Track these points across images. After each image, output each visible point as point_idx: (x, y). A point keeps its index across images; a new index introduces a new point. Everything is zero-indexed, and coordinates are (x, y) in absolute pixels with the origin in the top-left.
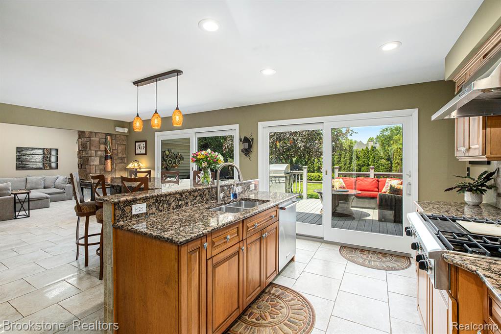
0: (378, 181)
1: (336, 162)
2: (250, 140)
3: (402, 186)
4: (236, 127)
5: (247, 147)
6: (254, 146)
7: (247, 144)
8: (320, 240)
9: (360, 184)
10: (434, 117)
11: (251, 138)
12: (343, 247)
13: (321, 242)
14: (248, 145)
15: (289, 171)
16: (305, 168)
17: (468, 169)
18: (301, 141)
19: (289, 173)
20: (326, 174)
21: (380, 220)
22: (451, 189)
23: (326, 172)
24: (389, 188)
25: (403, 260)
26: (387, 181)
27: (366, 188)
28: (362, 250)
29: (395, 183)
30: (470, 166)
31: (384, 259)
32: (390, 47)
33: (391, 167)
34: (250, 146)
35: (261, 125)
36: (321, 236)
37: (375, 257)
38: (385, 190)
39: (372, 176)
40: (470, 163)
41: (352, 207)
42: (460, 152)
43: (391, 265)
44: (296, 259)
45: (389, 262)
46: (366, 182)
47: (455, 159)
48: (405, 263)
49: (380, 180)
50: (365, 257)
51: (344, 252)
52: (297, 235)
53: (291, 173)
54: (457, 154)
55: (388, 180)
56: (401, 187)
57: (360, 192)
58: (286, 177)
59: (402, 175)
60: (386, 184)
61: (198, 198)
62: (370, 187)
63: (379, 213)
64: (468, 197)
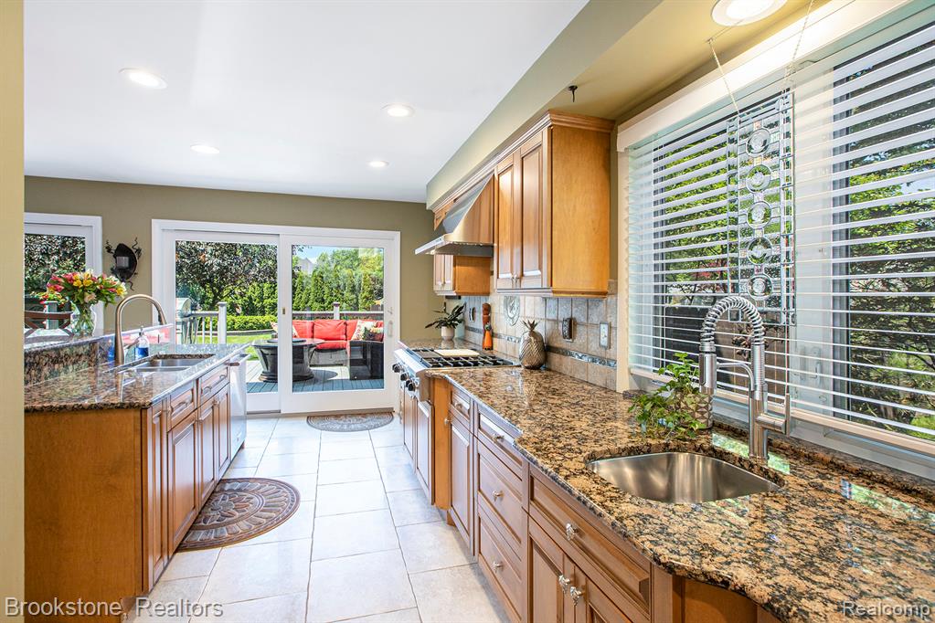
0: (345, 323)
1: (266, 295)
2: (134, 251)
3: (381, 329)
4: (97, 221)
5: (127, 265)
6: (141, 263)
7: (127, 258)
8: (276, 414)
9: (319, 330)
10: (417, 251)
11: (136, 247)
12: (311, 417)
13: (276, 417)
14: (127, 260)
15: (190, 312)
16: (222, 305)
17: (445, 304)
18: (211, 254)
19: (189, 316)
20: (284, 313)
21: (352, 379)
22: (431, 325)
23: (284, 310)
24: (362, 333)
25: (385, 416)
26: (358, 324)
27: (330, 335)
28: (337, 415)
29: (370, 325)
30: (446, 300)
31: (365, 420)
32: (377, 164)
33: (357, 304)
34: (133, 263)
35: (157, 225)
36: (276, 408)
37: (353, 420)
38: (358, 335)
39: (337, 317)
40: (447, 297)
41: (311, 366)
42: (438, 286)
43: (372, 424)
44: (245, 446)
45: (370, 421)
46: (329, 327)
47: (434, 293)
48: (387, 417)
49: (348, 322)
50: (342, 422)
51: (313, 422)
52: (248, 413)
53: (192, 315)
54: (436, 288)
55: (359, 322)
56: (379, 330)
57: (323, 341)
58: (183, 323)
59: (382, 315)
60: (357, 328)
61: (83, 358)
62: (334, 333)
63: (351, 371)
64: (444, 332)
